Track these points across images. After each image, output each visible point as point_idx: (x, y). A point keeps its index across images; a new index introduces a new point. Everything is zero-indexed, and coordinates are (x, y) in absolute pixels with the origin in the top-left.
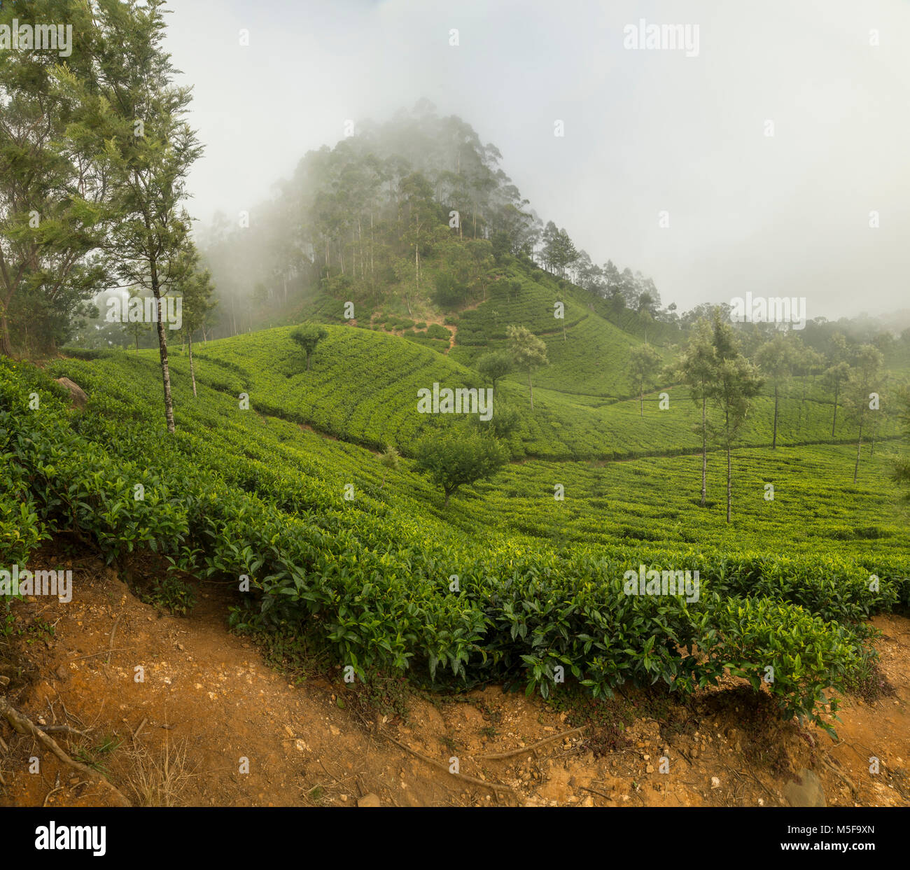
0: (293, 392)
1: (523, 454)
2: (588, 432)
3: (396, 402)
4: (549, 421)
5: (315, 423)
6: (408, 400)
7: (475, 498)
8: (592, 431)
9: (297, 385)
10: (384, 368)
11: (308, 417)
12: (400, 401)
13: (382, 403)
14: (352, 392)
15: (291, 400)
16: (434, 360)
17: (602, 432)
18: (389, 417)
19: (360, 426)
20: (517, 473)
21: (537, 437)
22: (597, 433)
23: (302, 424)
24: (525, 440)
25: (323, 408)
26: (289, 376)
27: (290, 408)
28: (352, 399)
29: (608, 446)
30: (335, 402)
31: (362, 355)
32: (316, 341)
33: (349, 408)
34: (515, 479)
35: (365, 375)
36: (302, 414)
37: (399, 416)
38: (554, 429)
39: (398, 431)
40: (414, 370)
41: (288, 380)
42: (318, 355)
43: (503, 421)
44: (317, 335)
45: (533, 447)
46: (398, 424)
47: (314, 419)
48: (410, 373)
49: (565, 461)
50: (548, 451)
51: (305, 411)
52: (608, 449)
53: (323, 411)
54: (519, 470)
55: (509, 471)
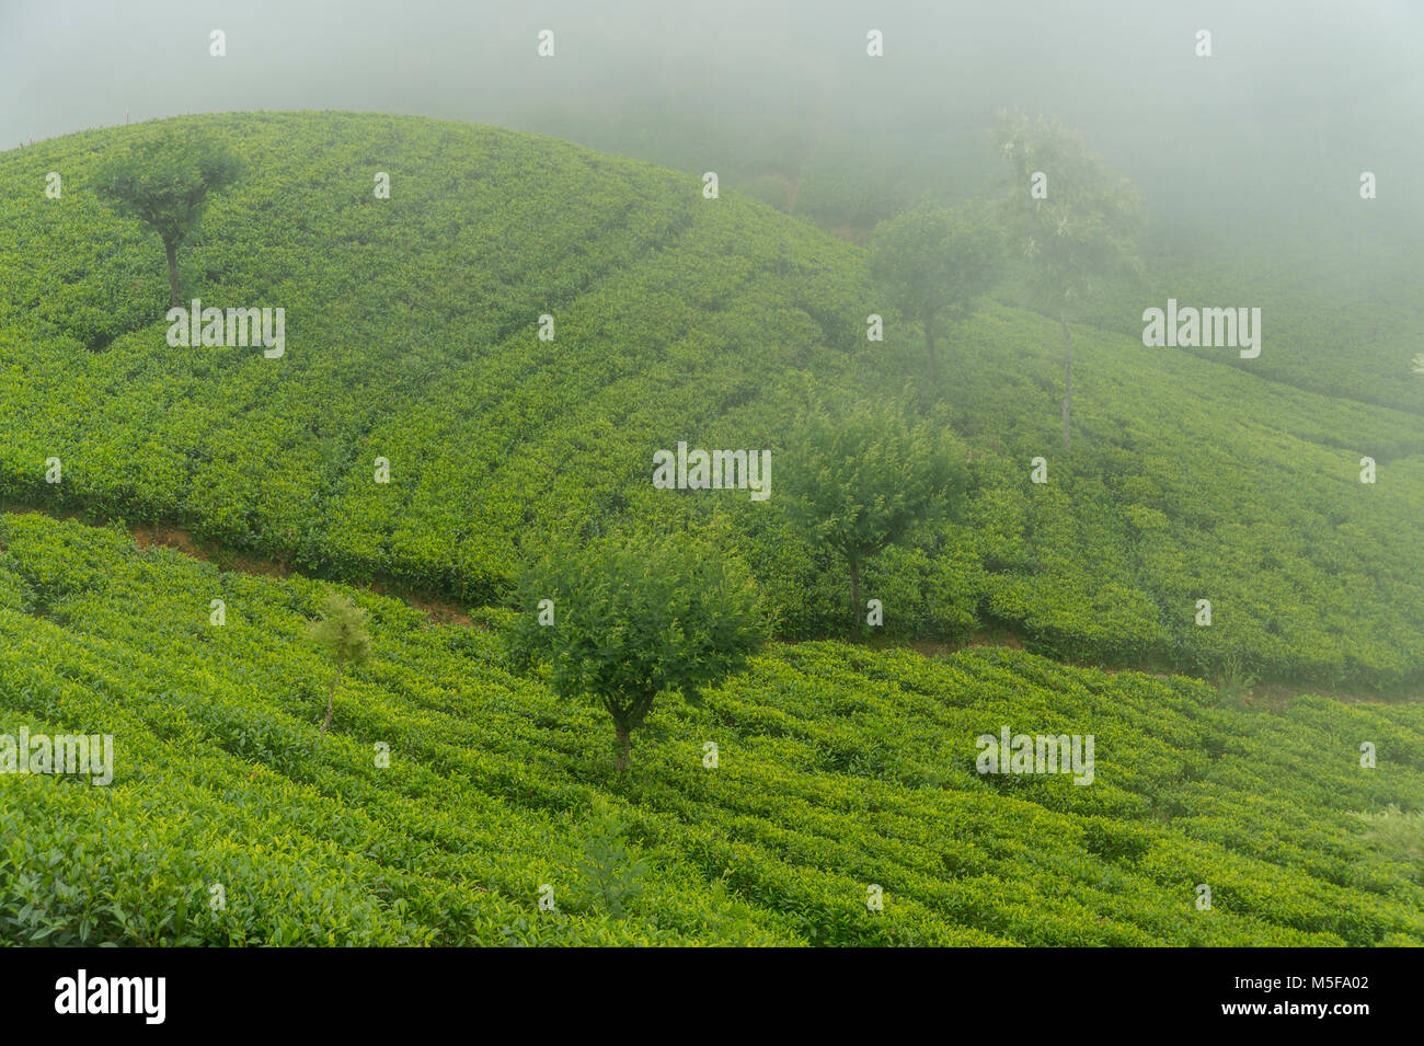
0: (112, 405)
1: (967, 618)
2: (1268, 564)
3: (524, 404)
4: (1121, 499)
5: (197, 517)
6: (573, 394)
7: (777, 732)
8: (1289, 561)
9: (132, 375)
10: (481, 275)
11: (170, 497)
12: (538, 400)
13: (467, 414)
14: (350, 384)
15: (104, 440)
16: (687, 222)
17: (1332, 570)
18: (494, 466)
19: (378, 512)
20: (907, 687)
21: (1050, 558)
22: (1308, 572)
23: (148, 524)
24: (993, 565)
25: (232, 459)
26: (100, 342)
27: (96, 472)
28: (348, 409)
29: (1334, 630)
30: (279, 427)
31: (395, 232)
32: (195, 197)
33: (337, 445)
34: (885, 706)
35: (402, 308)
36: (146, 491)
37: (536, 458)
38: (1133, 533)
39: (528, 518)
40: (602, 272)
41: (95, 360)
42: (217, 247)
43: (887, 488)
44: (196, 178)
45: (1014, 595)
46: (530, 492)
47: (193, 503)
48: (585, 285)
49: (1117, 668)
50: (1070, 618)
51: (159, 476)
52: (1327, 641)
53: (232, 471)
54: (914, 676)
55: (878, 675)
